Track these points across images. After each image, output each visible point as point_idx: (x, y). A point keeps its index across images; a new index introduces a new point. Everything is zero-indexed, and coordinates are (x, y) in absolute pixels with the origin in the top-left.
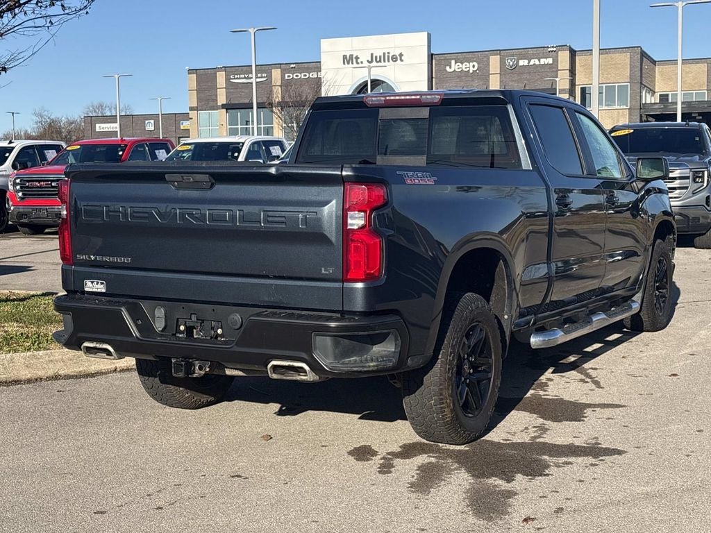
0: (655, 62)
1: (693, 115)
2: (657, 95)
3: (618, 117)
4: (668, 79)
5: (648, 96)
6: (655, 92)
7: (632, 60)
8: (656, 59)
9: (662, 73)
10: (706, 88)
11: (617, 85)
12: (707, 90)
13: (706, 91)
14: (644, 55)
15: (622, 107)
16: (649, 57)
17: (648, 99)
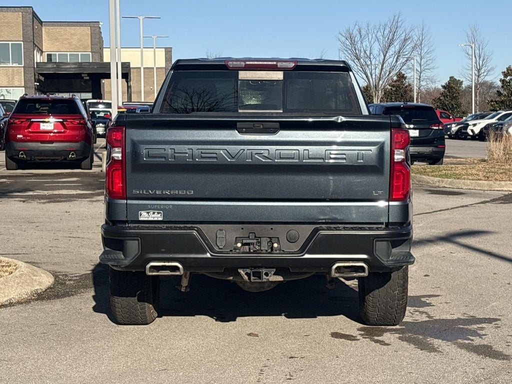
0: (42, 22)
1: (83, 75)
2: (45, 54)
3: (13, 74)
4: (55, 39)
5: (39, 55)
6: (42, 52)
7: (24, 19)
8: (43, 20)
9: (48, 33)
10: (90, 50)
11: (10, 43)
12: (92, 52)
13: (90, 53)
14: (34, 15)
15: (14, 65)
16: (38, 17)
17: (39, 58)
